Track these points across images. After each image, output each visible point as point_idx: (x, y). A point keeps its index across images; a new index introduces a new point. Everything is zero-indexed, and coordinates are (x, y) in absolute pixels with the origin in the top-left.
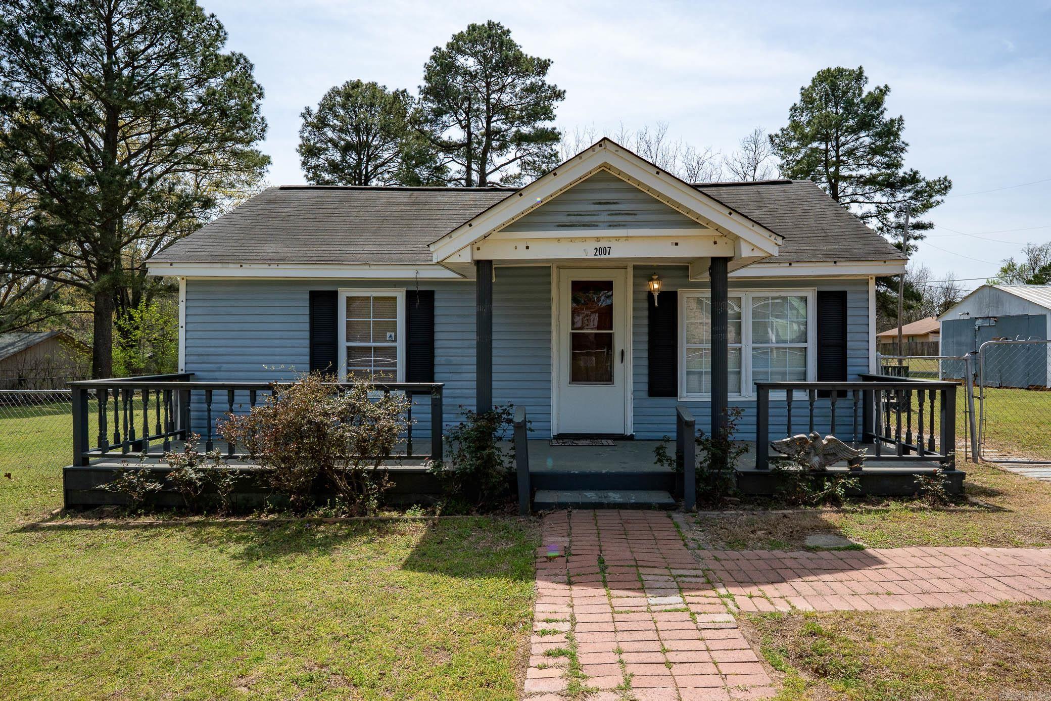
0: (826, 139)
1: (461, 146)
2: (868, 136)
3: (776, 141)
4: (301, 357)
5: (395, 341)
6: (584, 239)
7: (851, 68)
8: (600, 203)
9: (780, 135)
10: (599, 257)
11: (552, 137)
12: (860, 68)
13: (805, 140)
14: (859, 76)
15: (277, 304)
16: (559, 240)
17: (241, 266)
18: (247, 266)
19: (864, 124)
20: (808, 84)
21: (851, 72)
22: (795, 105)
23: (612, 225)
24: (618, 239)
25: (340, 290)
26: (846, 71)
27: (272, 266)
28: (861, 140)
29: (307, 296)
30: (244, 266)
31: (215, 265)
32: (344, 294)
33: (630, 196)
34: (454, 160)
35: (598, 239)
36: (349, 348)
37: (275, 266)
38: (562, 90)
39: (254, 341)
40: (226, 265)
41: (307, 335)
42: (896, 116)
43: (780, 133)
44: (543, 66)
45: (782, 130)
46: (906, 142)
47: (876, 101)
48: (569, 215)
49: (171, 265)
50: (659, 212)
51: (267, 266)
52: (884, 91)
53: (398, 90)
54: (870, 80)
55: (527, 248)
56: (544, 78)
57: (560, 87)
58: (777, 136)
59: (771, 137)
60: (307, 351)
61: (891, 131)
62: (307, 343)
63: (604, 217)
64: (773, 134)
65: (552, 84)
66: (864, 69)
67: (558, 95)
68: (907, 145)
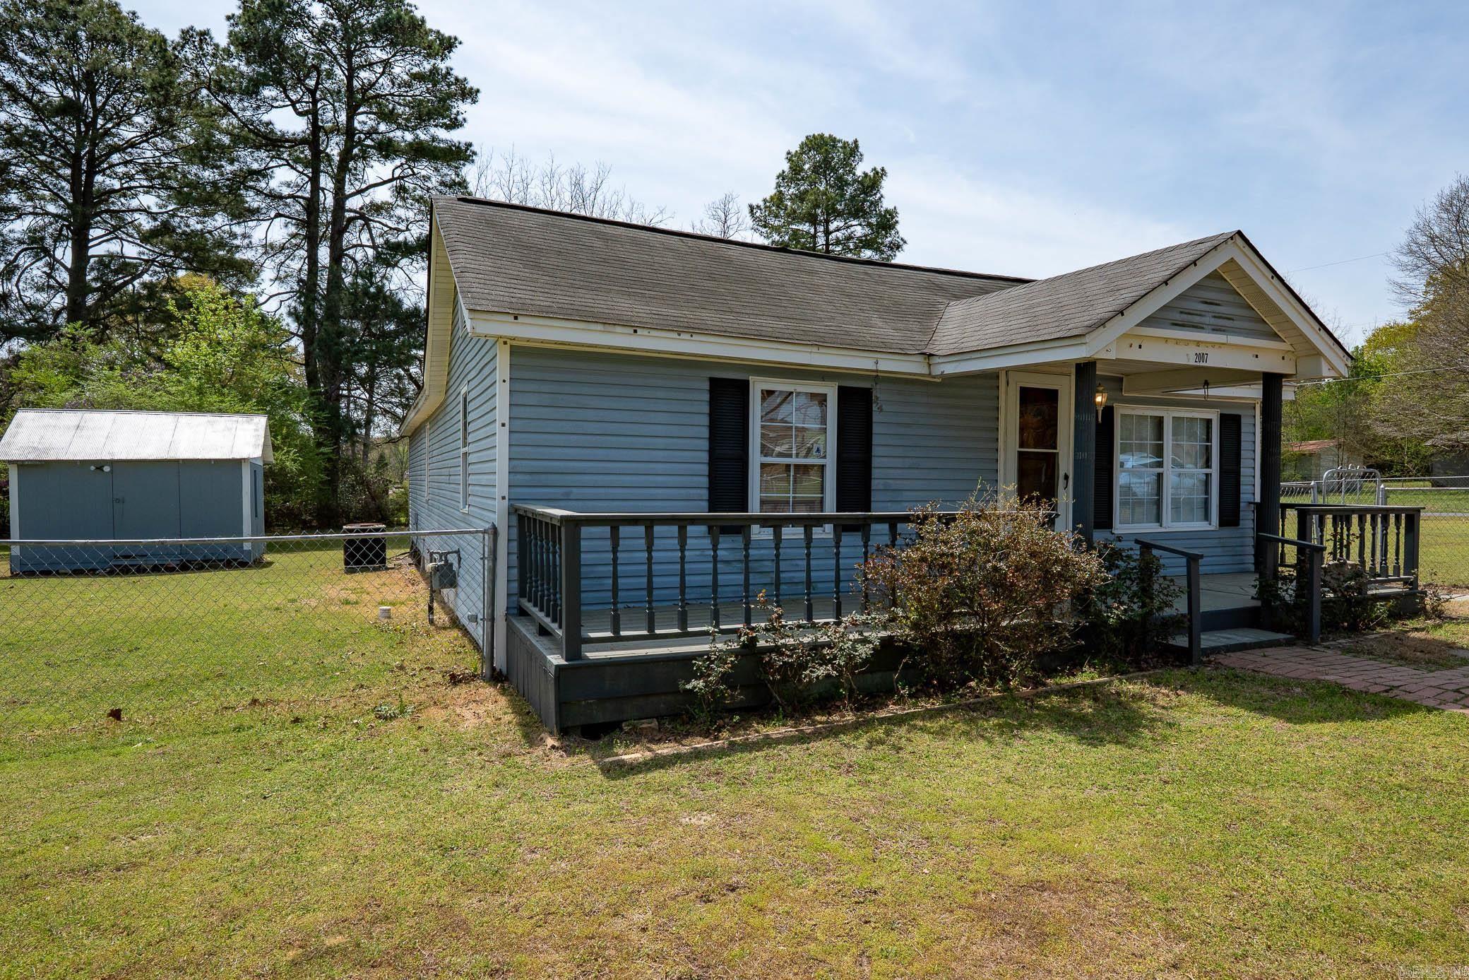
0: (813, 221)
1: (303, 141)
2: (860, 225)
3: (758, 214)
4: (695, 478)
5: (825, 457)
6: (1187, 342)
7: (845, 139)
8: (1206, 303)
9: (762, 207)
10: (1198, 364)
11: (459, 154)
12: (856, 142)
13: (794, 217)
14: (853, 151)
15: (660, 394)
16: (1167, 340)
17: (635, 331)
18: (645, 332)
19: (857, 211)
20: (795, 148)
21: (845, 145)
22: (783, 172)
23: (1216, 330)
24: (1213, 344)
25: (751, 379)
26: (839, 141)
27: (683, 336)
28: (852, 229)
29: (706, 386)
30: (639, 331)
31: (593, 326)
32: (758, 385)
33: (1230, 298)
34: (288, 164)
35: (1198, 343)
36: (763, 466)
37: (687, 336)
38: (475, 87)
39: (625, 452)
40: (610, 328)
41: (705, 444)
42: (891, 207)
43: (761, 204)
44: (448, 44)
45: (765, 200)
46: (905, 239)
47: (872, 183)
48: (1181, 312)
49: (516, 318)
50: (1251, 319)
51: (675, 335)
52: (879, 175)
53: (192, 28)
54: (865, 158)
55: (1140, 347)
56: (448, 63)
57: (472, 83)
58: (758, 207)
59: (751, 208)
60: (705, 469)
61: (887, 222)
62: (705, 457)
63: (1208, 320)
64: (754, 204)
65: (461, 77)
66: (860, 143)
67: (469, 94)
68: (905, 242)
